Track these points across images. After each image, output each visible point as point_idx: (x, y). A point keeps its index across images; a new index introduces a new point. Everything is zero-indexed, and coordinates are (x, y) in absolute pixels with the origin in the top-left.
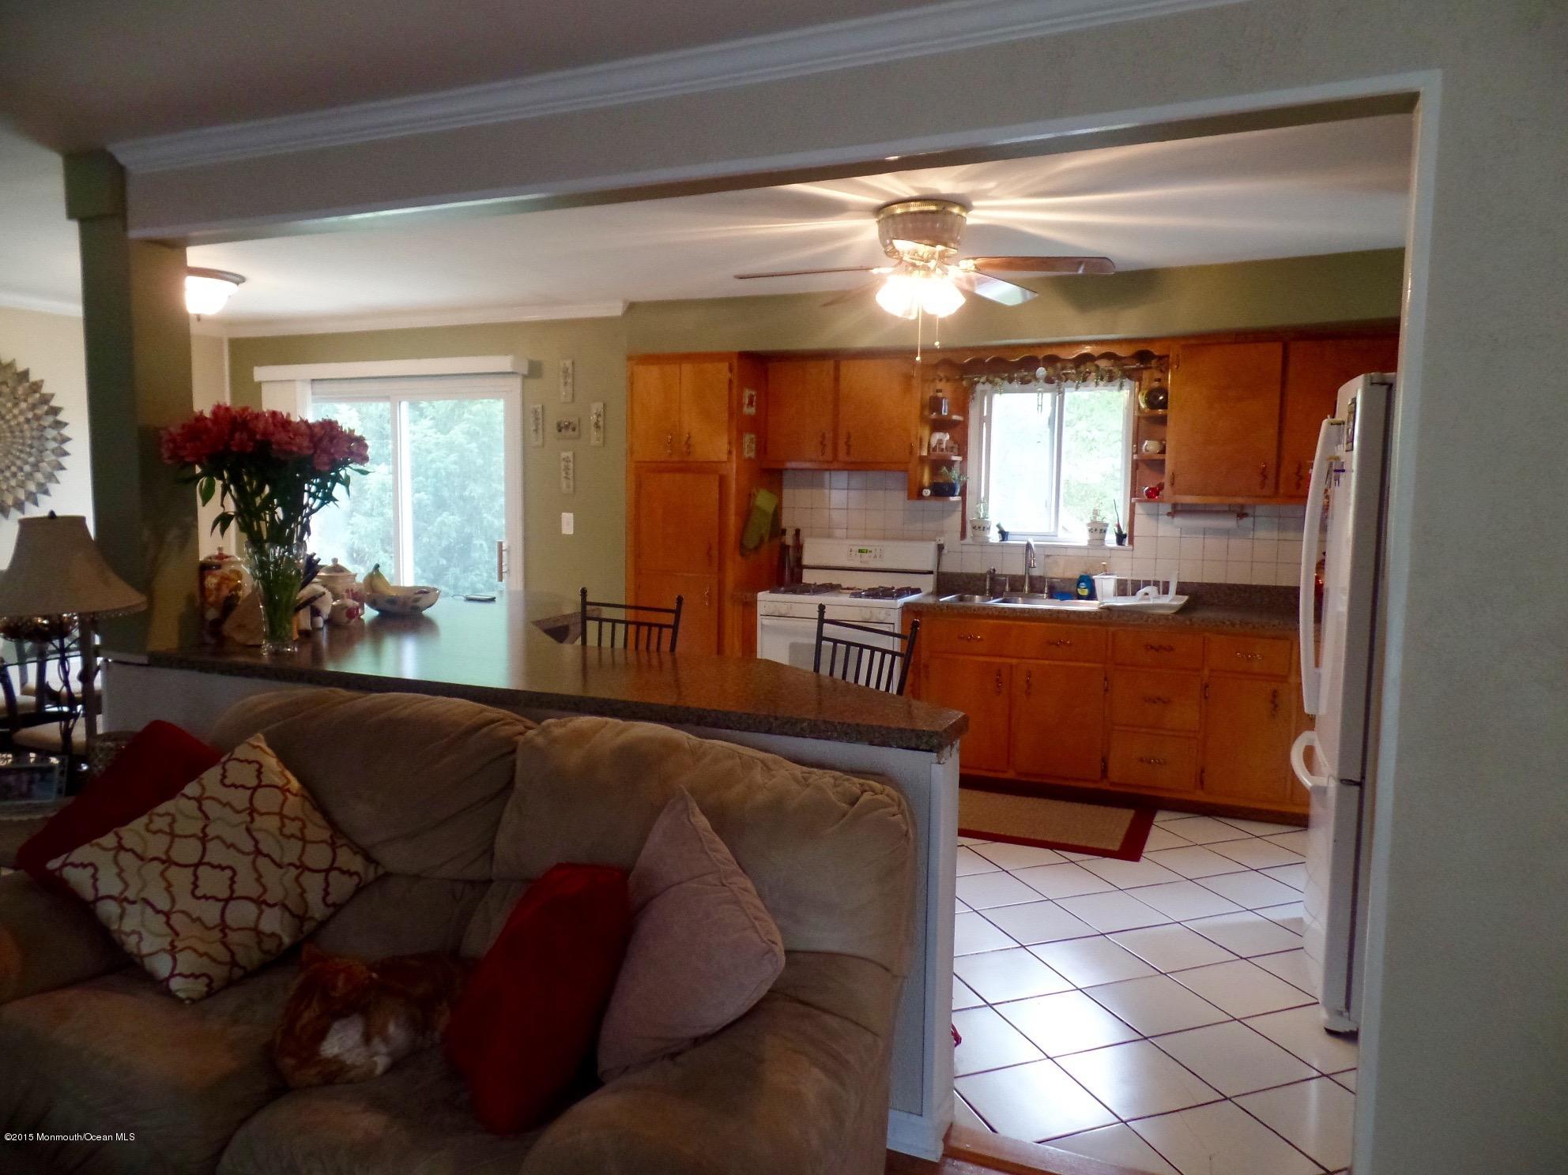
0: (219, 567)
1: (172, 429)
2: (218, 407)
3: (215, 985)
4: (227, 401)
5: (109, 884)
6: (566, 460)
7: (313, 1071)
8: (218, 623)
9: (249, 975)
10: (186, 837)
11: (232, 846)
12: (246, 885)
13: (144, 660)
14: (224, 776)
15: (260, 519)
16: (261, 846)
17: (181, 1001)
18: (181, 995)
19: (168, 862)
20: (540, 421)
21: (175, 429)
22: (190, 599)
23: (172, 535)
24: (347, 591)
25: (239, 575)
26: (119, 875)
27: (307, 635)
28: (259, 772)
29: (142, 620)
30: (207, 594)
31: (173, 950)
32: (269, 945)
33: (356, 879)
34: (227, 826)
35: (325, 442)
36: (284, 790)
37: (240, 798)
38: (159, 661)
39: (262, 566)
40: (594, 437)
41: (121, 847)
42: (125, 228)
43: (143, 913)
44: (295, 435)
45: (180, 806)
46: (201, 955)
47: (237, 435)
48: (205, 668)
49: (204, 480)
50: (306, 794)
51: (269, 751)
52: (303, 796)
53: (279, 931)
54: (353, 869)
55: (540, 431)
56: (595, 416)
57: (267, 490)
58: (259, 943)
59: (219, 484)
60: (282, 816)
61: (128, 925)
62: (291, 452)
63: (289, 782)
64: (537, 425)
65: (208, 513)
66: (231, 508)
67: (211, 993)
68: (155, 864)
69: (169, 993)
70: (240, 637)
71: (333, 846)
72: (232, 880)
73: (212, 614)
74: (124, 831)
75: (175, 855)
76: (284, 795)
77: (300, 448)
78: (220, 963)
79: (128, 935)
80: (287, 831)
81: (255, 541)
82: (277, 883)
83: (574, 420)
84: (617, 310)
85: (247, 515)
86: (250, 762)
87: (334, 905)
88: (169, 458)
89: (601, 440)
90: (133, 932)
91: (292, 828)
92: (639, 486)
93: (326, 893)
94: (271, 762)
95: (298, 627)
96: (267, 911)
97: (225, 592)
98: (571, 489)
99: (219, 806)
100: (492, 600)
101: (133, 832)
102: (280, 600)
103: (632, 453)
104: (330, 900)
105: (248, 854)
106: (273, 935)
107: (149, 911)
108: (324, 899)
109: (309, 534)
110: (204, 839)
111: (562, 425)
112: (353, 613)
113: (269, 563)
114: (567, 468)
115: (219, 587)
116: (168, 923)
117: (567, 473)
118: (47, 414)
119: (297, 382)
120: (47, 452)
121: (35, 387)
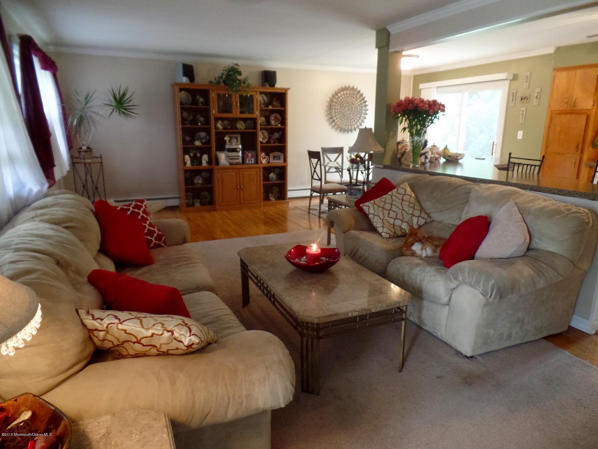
0: (402, 143)
1: (394, 104)
2: (406, 97)
3: (391, 236)
4: (411, 97)
5: (372, 211)
6: (523, 111)
7: (409, 252)
8: (400, 159)
9: (398, 237)
10: (388, 203)
11: (397, 207)
12: (400, 216)
13: (382, 166)
14: (397, 191)
15: (413, 128)
16: (404, 208)
17: (384, 237)
18: (384, 236)
19: (384, 208)
20: (515, 97)
21: (395, 104)
22: (394, 152)
23: (392, 133)
24: (436, 153)
25: (407, 146)
26: (374, 209)
27: (423, 164)
28: (405, 191)
29: (383, 154)
30: (398, 150)
31: (383, 227)
32: (403, 231)
33: (425, 220)
34: (397, 203)
35: (433, 106)
36: (411, 196)
37: (400, 197)
38: (386, 167)
39: (413, 142)
40: (535, 101)
41: (374, 203)
42: (388, 49)
43: (378, 218)
44: (425, 104)
45: (387, 197)
46: (389, 229)
47: (410, 105)
48: (396, 169)
49: (401, 118)
50: (416, 198)
51: (408, 187)
52: (415, 198)
53: (406, 229)
54: (425, 218)
55: (514, 101)
56: (536, 94)
57: (416, 120)
58: (401, 230)
59: (404, 119)
60: (409, 202)
61: (375, 220)
62: (423, 109)
63: (412, 194)
64: (513, 98)
65: (400, 127)
66: (406, 126)
67: (390, 238)
68: (381, 208)
69: (381, 236)
70: (405, 162)
71: (421, 211)
72: (397, 215)
73: (399, 156)
74: (375, 200)
75: (385, 207)
76: (411, 197)
77: (426, 108)
78: (393, 232)
79: (374, 222)
80: (410, 206)
81: (412, 135)
82: (407, 218)
83: (528, 95)
84: (551, 50)
85: (411, 127)
86: (404, 189)
87: (419, 225)
88: (393, 112)
89: (538, 103)
90: (376, 222)
91: (411, 205)
92: (551, 120)
93: (418, 222)
94: (408, 189)
95: (421, 161)
96: (404, 223)
97: (403, 150)
98: (523, 122)
99: (396, 198)
100: (484, 159)
101: (377, 201)
102: (416, 151)
103: (550, 107)
104: (418, 224)
105: (401, 209)
106: (404, 229)
107: (379, 218)
108: (417, 224)
109: (426, 133)
110: (392, 204)
111: (523, 98)
112: (437, 159)
113: (414, 141)
114: (523, 114)
115: (402, 148)
116: (382, 221)
117: (522, 116)
118: (363, 103)
119: (432, 88)
120: (363, 114)
121: (362, 95)
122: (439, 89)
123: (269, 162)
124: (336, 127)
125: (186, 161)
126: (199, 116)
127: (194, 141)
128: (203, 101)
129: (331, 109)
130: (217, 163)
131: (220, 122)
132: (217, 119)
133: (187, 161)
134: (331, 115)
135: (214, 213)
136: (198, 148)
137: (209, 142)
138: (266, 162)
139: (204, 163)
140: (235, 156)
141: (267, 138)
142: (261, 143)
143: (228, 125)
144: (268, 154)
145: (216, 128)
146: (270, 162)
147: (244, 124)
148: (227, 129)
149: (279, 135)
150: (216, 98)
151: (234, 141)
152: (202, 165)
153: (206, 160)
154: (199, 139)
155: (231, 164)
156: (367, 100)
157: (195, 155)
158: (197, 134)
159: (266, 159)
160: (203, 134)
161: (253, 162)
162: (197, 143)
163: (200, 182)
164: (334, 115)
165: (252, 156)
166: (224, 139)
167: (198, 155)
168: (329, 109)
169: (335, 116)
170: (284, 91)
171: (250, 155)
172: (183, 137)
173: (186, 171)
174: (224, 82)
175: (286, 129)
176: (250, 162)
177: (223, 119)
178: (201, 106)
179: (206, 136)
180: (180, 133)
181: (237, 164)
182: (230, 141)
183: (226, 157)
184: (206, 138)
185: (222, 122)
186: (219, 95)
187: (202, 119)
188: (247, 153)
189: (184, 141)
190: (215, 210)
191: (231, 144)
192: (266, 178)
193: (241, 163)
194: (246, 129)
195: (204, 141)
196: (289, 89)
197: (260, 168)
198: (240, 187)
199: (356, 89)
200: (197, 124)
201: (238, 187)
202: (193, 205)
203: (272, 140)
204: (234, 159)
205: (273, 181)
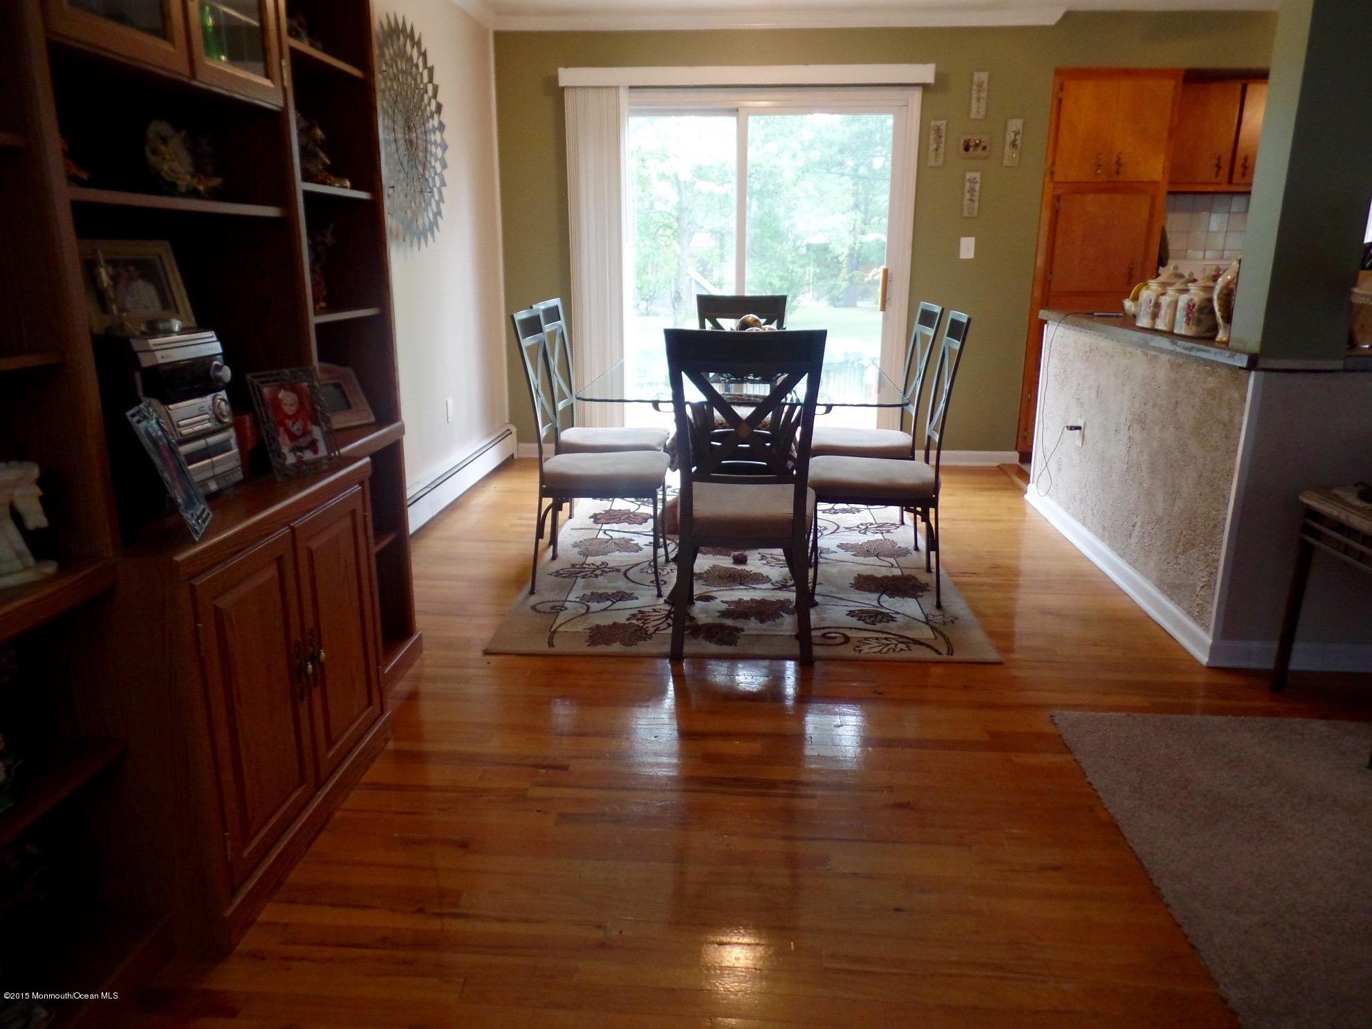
6: (972, 181)
20: (943, 140)
40: (1007, 156)
55: (942, 150)
56: (1012, 135)
64: (938, 142)
83: (985, 138)
84: (1051, 18)
89: (1016, 160)
92: (1056, 206)
98: (976, 212)
103: (1052, 174)
111: (972, 144)
114: (972, 190)
117: (972, 195)
118: (436, 112)
119: (620, 89)
120: (438, 163)
122: (634, 93)
140: (212, 425)
156: (441, 102)
161: (322, 451)
165: (306, 410)
171: (288, 399)
175: (382, 212)
188: (267, 390)
193: (241, 475)
197: (362, 482)
198: (314, 663)
199: (420, 41)
201: (309, 666)
204: (207, 453)
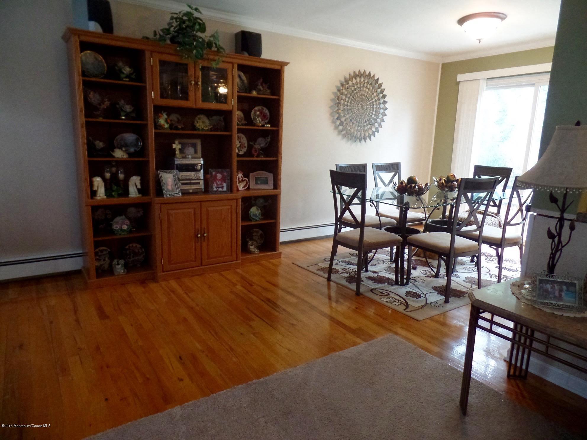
118: (382, 98)
119: (481, 80)
120: (380, 114)
121: (380, 86)
122: (489, 81)
123: (248, 189)
124: (344, 132)
125: (95, 188)
126: (122, 102)
127: (113, 151)
128: (131, 74)
129: (339, 105)
130: (159, 192)
131: (165, 116)
132: (158, 110)
133: (98, 187)
134: (338, 113)
135: (153, 286)
136: (120, 163)
137: (142, 152)
138: (244, 189)
139: (133, 192)
140: (193, 178)
141: (245, 147)
142: (238, 155)
143: (179, 121)
144: (246, 176)
145: (157, 126)
146: (251, 187)
147: (207, 122)
148: (177, 128)
149: (266, 144)
150: (157, 69)
151: (191, 150)
152: (130, 196)
153: (136, 186)
154: (123, 146)
155: (185, 193)
156: (386, 94)
157: (114, 176)
158: (118, 137)
159: (244, 183)
160: (130, 137)
161: (225, 189)
162: (119, 154)
163: (125, 227)
164: (342, 115)
165: (223, 179)
166: (172, 146)
167: (121, 176)
168: (337, 105)
169: (344, 116)
170: (278, 67)
171: (219, 176)
172: (88, 140)
173: (95, 208)
174: (172, 40)
175: (280, 133)
176: (220, 189)
177: (169, 110)
178: (126, 81)
179: (137, 140)
180: (82, 132)
181: (195, 193)
182: (182, 151)
183: (174, 180)
184: (136, 145)
185: (168, 115)
186: (162, 63)
187: (128, 108)
188: (214, 173)
189: (91, 150)
190: (154, 279)
191: (185, 157)
192: (246, 216)
193: (203, 191)
194: (211, 130)
195: (132, 150)
196: (286, 64)
197: (237, 199)
198: (202, 235)
199: (374, 76)
200: (118, 117)
201: (199, 235)
202: (110, 271)
203: (256, 151)
204: (190, 184)
205: (256, 221)
